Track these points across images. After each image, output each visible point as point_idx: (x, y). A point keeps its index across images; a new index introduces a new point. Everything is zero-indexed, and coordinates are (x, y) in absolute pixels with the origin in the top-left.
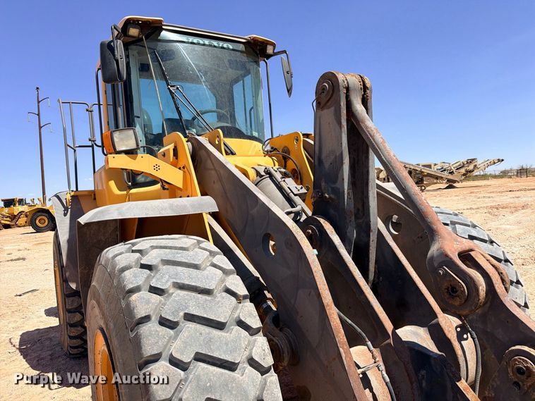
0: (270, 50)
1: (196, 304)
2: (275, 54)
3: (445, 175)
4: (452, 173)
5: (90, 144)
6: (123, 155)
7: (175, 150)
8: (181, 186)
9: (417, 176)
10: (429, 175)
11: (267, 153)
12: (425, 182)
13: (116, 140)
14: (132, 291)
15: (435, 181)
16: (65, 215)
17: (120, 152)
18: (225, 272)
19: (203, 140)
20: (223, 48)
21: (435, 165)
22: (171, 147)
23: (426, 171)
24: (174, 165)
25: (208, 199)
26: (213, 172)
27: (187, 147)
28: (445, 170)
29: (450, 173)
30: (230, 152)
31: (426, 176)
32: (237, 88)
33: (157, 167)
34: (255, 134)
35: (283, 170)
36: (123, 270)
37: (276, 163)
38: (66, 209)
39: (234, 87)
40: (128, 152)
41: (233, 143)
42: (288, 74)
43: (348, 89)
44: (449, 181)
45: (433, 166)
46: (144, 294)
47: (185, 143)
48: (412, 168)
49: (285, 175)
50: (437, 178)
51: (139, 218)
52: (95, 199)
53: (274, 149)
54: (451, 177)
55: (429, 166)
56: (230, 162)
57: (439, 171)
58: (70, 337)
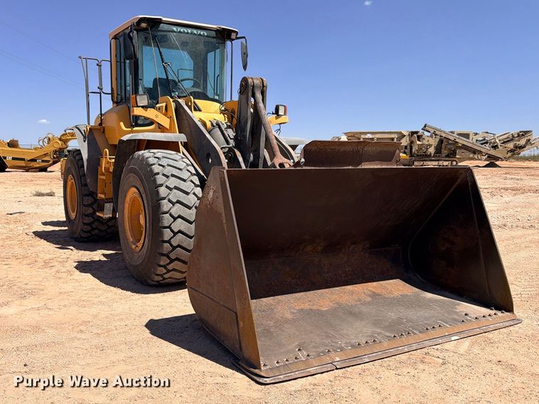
0: (233, 36)
1: (176, 172)
2: (237, 38)
3: (487, 149)
4: (495, 147)
5: (98, 91)
6: (140, 108)
7: (166, 106)
8: (168, 128)
9: (449, 146)
10: (465, 147)
11: (222, 112)
12: (457, 156)
13: (138, 100)
14: (152, 165)
15: (471, 156)
16: (85, 141)
17: (139, 107)
18: (188, 165)
19: (181, 101)
20: (200, 35)
21: (476, 134)
22: (164, 104)
23: (462, 141)
24: (165, 115)
25: (183, 135)
26: (186, 121)
27: (173, 105)
28: (487, 143)
29: (493, 147)
30: (197, 109)
31: (460, 148)
32: (211, 56)
33: (157, 116)
34: (217, 97)
35: (229, 124)
36: (148, 158)
37: (226, 119)
38: (85, 137)
39: (209, 54)
40: (142, 107)
41: (200, 103)
42: (245, 56)
43: (253, 86)
44: (490, 157)
45: (471, 137)
46: (157, 166)
47: (172, 103)
48: (444, 135)
49: (229, 127)
50: (475, 152)
51: (148, 140)
52: (104, 132)
53: (226, 110)
54: (493, 152)
55: (467, 136)
56: (196, 116)
57: (478, 144)
58: (84, 224)
